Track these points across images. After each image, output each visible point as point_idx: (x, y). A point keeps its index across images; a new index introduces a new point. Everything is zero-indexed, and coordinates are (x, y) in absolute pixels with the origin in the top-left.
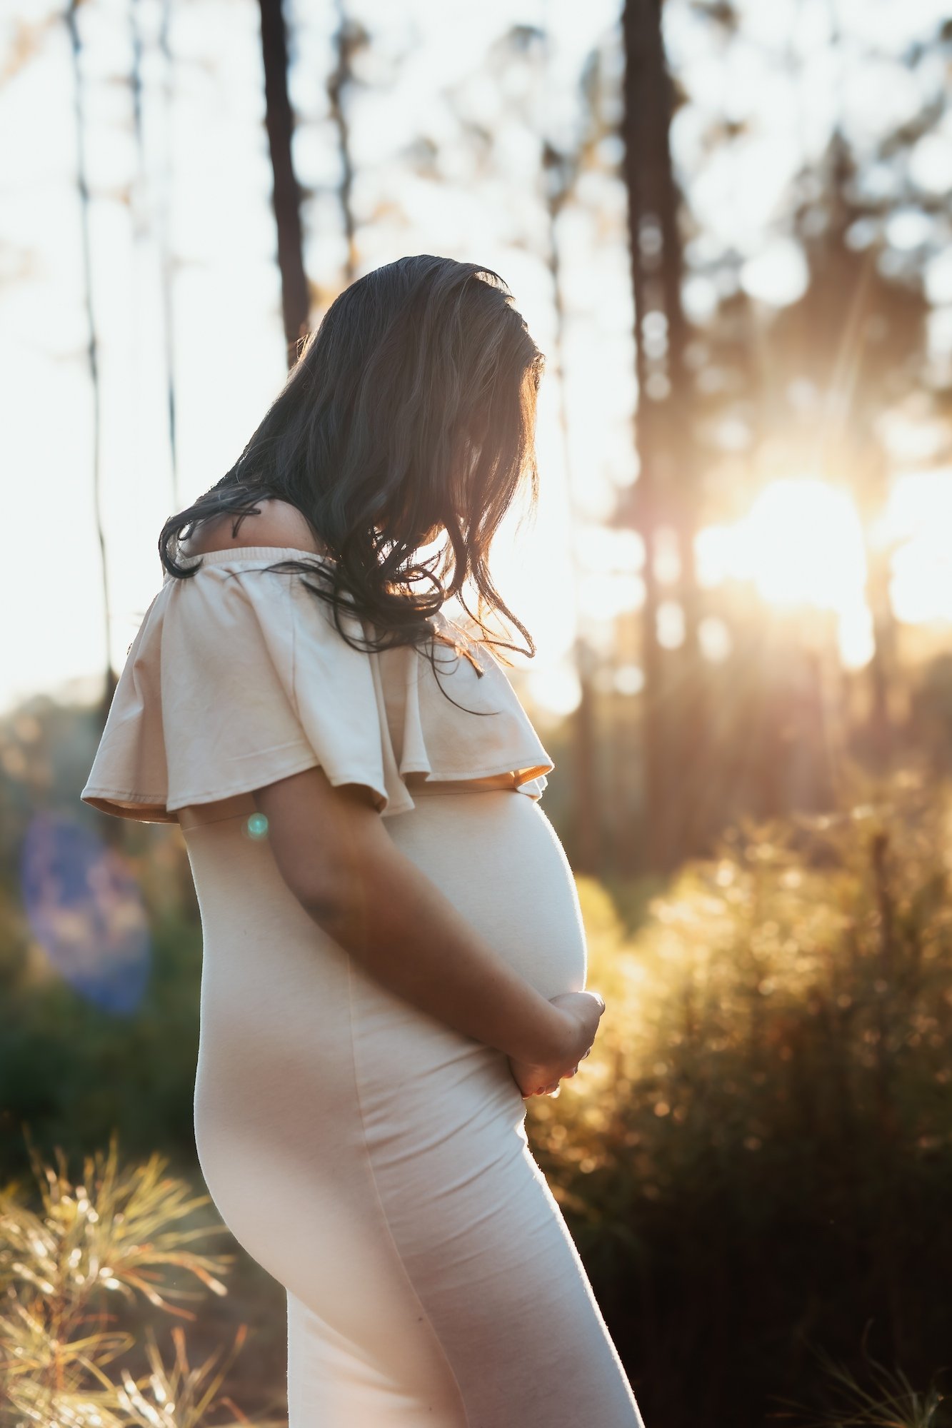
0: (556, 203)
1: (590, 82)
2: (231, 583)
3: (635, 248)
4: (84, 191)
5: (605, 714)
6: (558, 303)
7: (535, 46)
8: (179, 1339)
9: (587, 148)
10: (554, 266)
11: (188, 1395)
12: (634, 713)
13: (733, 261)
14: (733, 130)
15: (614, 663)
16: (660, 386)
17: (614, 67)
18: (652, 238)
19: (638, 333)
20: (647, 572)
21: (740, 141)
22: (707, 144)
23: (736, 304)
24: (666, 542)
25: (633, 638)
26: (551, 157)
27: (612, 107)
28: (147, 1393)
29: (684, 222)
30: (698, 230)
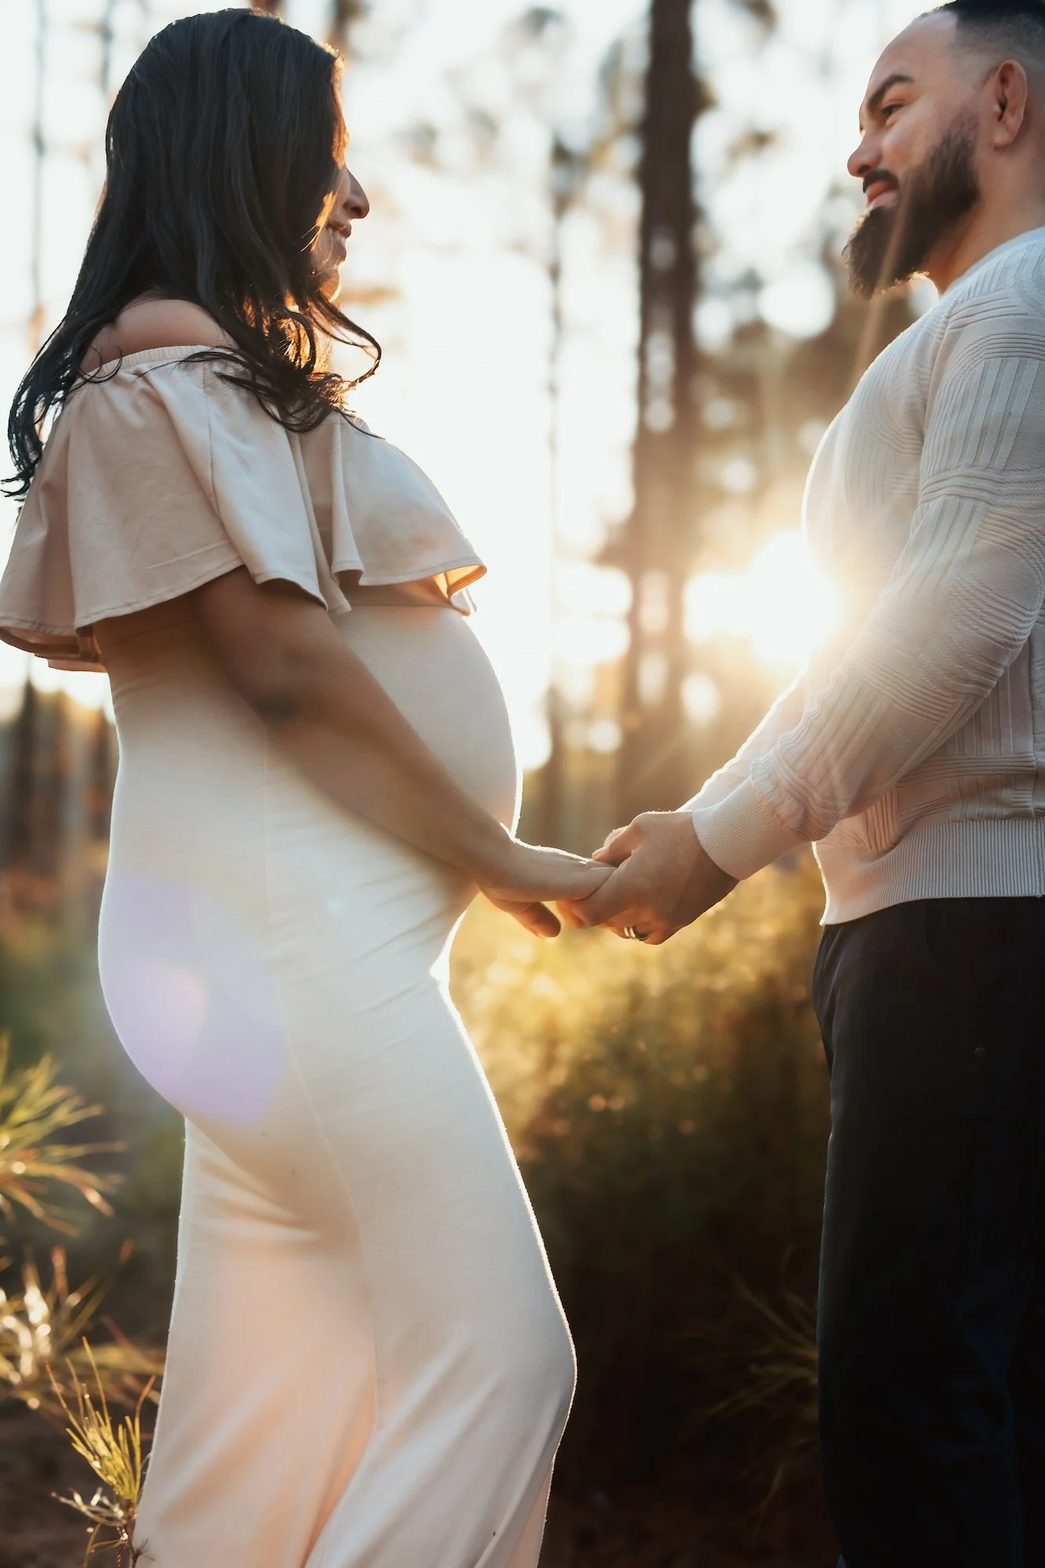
0: (562, 203)
1: (610, 73)
2: (141, 384)
3: (645, 261)
4: (39, 143)
5: (575, 771)
6: (557, 316)
7: (551, 31)
8: (59, 1261)
9: (600, 148)
10: (555, 273)
11: (64, 1315)
12: (607, 772)
13: (752, 283)
14: (760, 140)
15: (589, 716)
16: (662, 415)
17: (637, 59)
18: (664, 252)
19: (642, 354)
20: (633, 618)
21: (768, 153)
22: (734, 153)
23: (751, 332)
24: (655, 586)
25: (612, 691)
26: (561, 155)
27: (632, 103)
28: (22, 1314)
29: (701, 237)
30: (717, 245)
